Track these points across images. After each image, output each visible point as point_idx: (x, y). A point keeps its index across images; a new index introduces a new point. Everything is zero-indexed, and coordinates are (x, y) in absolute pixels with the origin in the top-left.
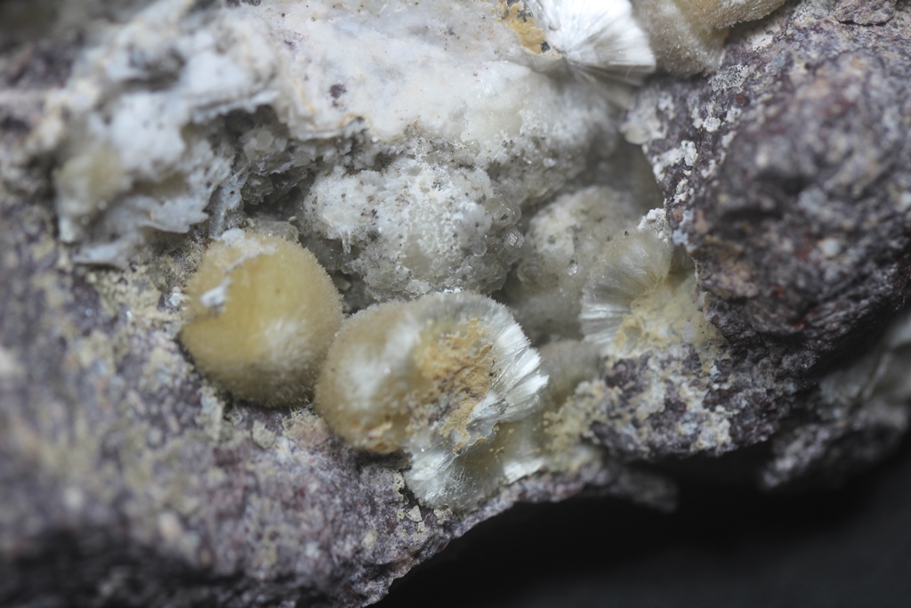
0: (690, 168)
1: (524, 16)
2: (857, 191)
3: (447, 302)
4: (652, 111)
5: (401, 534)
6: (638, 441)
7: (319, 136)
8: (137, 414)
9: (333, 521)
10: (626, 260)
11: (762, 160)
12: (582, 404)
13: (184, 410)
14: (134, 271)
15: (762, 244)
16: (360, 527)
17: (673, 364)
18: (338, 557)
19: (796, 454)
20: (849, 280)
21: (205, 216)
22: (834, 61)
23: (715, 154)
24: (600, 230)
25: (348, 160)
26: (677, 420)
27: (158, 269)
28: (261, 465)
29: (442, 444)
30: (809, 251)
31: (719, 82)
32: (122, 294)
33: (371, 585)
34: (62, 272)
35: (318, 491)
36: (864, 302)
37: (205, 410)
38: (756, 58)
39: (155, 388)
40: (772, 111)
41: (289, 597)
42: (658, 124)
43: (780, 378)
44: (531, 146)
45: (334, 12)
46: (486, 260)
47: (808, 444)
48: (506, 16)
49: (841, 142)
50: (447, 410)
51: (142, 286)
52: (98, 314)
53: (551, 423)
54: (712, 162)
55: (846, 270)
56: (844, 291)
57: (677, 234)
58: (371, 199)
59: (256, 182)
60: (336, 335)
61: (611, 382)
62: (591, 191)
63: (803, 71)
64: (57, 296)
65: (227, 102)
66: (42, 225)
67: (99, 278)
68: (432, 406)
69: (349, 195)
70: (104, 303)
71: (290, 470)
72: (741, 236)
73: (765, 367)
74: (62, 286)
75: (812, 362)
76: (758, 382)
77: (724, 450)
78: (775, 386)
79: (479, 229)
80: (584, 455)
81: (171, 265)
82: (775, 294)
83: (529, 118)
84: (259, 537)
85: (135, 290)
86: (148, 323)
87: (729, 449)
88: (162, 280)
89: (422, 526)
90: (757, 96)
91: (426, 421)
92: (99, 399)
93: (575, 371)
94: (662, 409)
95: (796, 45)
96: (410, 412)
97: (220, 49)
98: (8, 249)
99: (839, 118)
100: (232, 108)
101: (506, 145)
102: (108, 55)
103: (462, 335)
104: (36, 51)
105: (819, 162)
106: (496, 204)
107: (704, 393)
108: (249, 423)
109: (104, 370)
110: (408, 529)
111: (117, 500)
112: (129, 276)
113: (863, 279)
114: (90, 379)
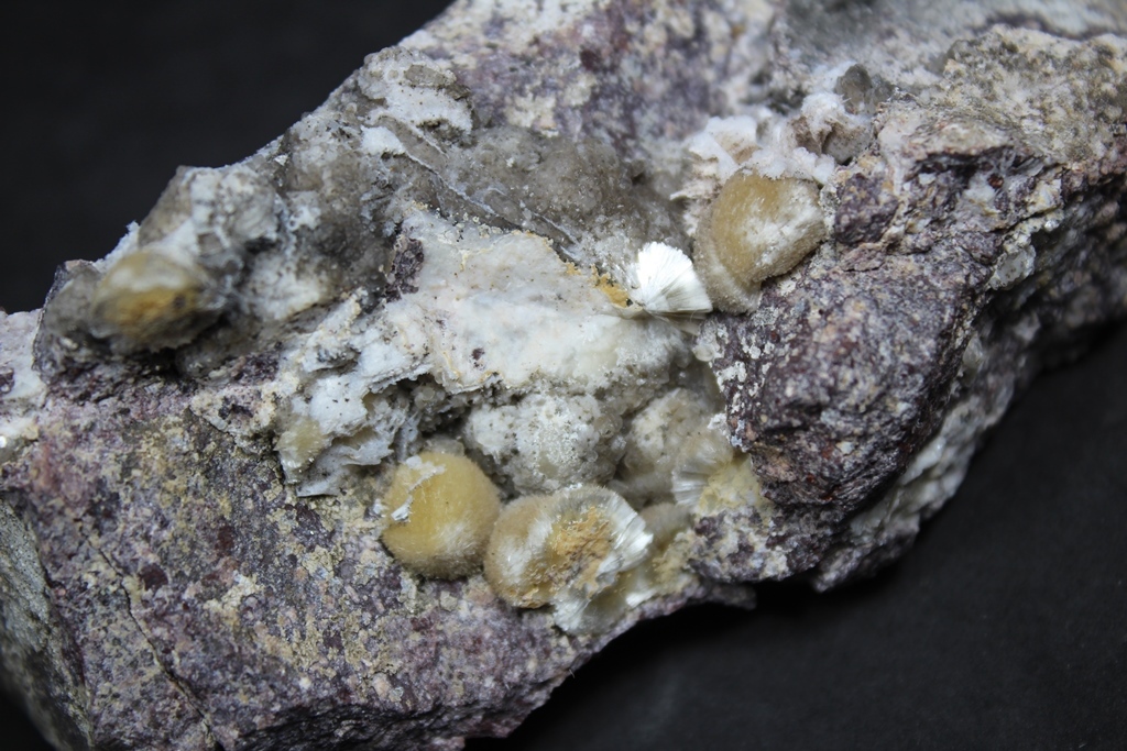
0: (742, 384)
1: (611, 283)
2: (862, 408)
4: (713, 337)
5: (555, 657)
6: (723, 571)
7: (466, 390)
8: (353, 602)
9: (503, 659)
10: (700, 455)
11: (789, 392)
12: (682, 547)
13: (388, 594)
14: (344, 493)
15: (796, 447)
16: (524, 658)
17: (742, 520)
18: (509, 683)
19: (838, 569)
20: (863, 467)
21: (391, 451)
22: (840, 306)
23: (758, 379)
24: (680, 429)
25: (491, 400)
26: (748, 558)
27: (362, 489)
28: (448, 625)
29: (579, 594)
30: (830, 451)
31: (759, 319)
32: (337, 513)
33: (537, 694)
34: (289, 507)
35: (491, 637)
36: (876, 478)
37: (404, 591)
38: (782, 302)
39: (364, 582)
40: (795, 352)
41: (477, 712)
42: (718, 347)
43: (820, 526)
44: (626, 372)
45: (473, 291)
46: (598, 462)
47: (846, 562)
48: (598, 283)
49: (847, 375)
50: (579, 571)
51: (351, 504)
52: (320, 533)
53: (658, 564)
54: (756, 384)
55: (859, 461)
56: (859, 474)
57: (734, 438)
58: (511, 426)
59: (428, 419)
60: (495, 524)
61: (699, 532)
62: (675, 393)
63: (818, 316)
64: (284, 523)
65: (395, 376)
66: (271, 475)
67: (316, 504)
68: (568, 571)
69: (495, 425)
70: (324, 523)
71: (470, 625)
72: (780, 443)
73: (808, 519)
74: (290, 518)
75: (841, 517)
76: (804, 530)
78: (816, 532)
79: (591, 442)
80: (685, 580)
81: (372, 484)
82: (808, 480)
83: (622, 353)
84: (451, 676)
85: (346, 508)
86: (357, 532)
87: (788, 575)
88: (366, 498)
89: (570, 651)
90: (786, 335)
91: (564, 583)
92: (323, 598)
93: (673, 526)
94: (737, 550)
95: (812, 293)
96: (551, 579)
97: (386, 339)
98: (246, 497)
99: (845, 356)
100: (398, 379)
101: (607, 375)
102: (303, 355)
103: (584, 520)
104: (248, 359)
105: (832, 391)
106: (601, 420)
107: (766, 539)
108: (438, 592)
109: (325, 575)
110: (560, 653)
111: (339, 676)
112: (341, 499)
113: (873, 464)
114: (316, 583)
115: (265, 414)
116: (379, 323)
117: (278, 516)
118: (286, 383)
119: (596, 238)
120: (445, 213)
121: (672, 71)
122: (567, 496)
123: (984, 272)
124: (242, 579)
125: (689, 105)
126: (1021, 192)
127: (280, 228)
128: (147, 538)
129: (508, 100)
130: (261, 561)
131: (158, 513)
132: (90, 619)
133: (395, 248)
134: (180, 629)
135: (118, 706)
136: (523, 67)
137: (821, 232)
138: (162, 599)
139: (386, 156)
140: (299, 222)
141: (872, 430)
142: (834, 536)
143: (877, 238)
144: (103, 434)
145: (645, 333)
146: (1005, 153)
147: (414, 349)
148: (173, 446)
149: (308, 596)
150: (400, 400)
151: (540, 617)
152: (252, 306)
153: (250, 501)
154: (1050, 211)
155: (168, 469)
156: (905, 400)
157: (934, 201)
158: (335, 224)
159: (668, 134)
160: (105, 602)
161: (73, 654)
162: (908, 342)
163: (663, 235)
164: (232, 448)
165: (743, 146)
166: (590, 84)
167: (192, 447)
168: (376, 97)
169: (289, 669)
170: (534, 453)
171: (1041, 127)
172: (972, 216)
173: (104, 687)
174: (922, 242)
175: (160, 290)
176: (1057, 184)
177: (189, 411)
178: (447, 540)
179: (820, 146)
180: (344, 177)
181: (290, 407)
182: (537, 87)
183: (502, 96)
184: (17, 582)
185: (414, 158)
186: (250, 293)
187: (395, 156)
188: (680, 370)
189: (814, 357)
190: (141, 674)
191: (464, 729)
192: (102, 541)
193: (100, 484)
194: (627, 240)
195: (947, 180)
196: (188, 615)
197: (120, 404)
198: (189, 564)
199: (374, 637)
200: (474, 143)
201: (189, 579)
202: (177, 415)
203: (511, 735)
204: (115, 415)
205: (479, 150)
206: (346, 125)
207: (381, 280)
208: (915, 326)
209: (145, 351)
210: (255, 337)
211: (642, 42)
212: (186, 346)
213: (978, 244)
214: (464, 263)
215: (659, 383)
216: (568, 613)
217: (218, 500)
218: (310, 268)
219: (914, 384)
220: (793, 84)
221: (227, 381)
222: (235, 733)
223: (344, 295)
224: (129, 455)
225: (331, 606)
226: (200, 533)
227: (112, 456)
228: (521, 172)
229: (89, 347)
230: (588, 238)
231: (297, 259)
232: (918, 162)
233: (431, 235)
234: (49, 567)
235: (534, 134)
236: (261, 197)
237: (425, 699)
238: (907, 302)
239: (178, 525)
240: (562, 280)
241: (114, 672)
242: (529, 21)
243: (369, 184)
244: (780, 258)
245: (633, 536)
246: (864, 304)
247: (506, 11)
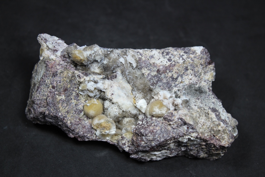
1: (135, 100)
2: (148, 140)
4: (142, 116)
5: (92, 137)
6: (120, 144)
8: (74, 110)
9: (86, 131)
10: (128, 129)
11: (142, 131)
12: (118, 137)
13: (79, 112)
15: (138, 138)
16: (89, 134)
17: (127, 140)
18: (84, 135)
19: (134, 156)
21: (93, 96)
22: (157, 126)
23: (141, 126)
24: (129, 123)
25: (110, 101)
26: (124, 145)
28: (83, 122)
29: (101, 132)
30: (141, 142)
31: (148, 119)
33: (87, 139)
34: (76, 93)
35: (87, 128)
36: (145, 149)
37: (81, 114)
38: (152, 119)
39: (78, 109)
40: (147, 127)
41: (78, 135)
42: (141, 118)
43: (135, 149)
44: (129, 111)
45: (119, 86)
46: (116, 119)
47: (136, 156)
48: (134, 98)
49: (150, 135)
50: (103, 129)
51: (84, 98)
52: (77, 99)
53: (114, 137)
56: (143, 147)
57: (133, 130)
58: (110, 106)
59: (101, 97)
60: (98, 115)
61: (122, 137)
63: (153, 125)
64: (74, 94)
66: (77, 87)
67: (80, 95)
69: (108, 104)
70: (79, 98)
71: (86, 124)
72: (136, 135)
75: (138, 150)
76: (133, 148)
77: (126, 151)
79: (117, 116)
80: (116, 141)
81: (89, 98)
82: (136, 143)
83: (130, 109)
84: (78, 128)
86: (82, 102)
88: (87, 99)
89: (95, 137)
90: (148, 124)
91: (100, 129)
92: (71, 106)
93: (119, 134)
94: (124, 143)
95: (156, 122)
96: (99, 127)
97: (103, 84)
98: (72, 87)
99: (151, 132)
100: (100, 89)
101: (126, 110)
102: (92, 77)
103: (108, 124)
104: (85, 72)
105: (146, 135)
106: (121, 115)
107: (128, 145)
108: (85, 117)
109: (74, 104)
110: (93, 137)
111: (65, 117)
112: (83, 97)
113: (145, 147)
114: (72, 104)
115: (82, 80)
116: (104, 81)
117: (74, 93)
118: (87, 78)
119: (138, 93)
120: (123, 75)
121: (168, 80)
122: (109, 119)
123: (179, 137)
124: (63, 96)
125: (167, 86)
126: (191, 132)
127: (101, 61)
128: (57, 82)
129: (144, 67)
130: (68, 96)
131: (60, 81)
132: (43, 86)
133: (113, 74)
134: (51, 96)
135: (38, 98)
136: (149, 65)
137: (163, 115)
138: (52, 91)
139: (121, 63)
140: (104, 62)
141: (148, 143)
142: (136, 152)
143: (169, 122)
144: (62, 66)
145: (135, 109)
146: (192, 126)
147: (105, 88)
148: (68, 75)
149: (69, 105)
151: (95, 131)
152: (90, 67)
154: (193, 137)
155: (66, 77)
156: (154, 143)
157: (179, 124)
158: (107, 66)
159: (161, 88)
160: (46, 85)
161: (38, 87)
162: (161, 137)
163: (146, 99)
164: (75, 80)
165: (166, 97)
166: (156, 74)
167: (71, 76)
168: (127, 54)
169: (60, 111)
170: (109, 111)
171: (201, 126)
172: (183, 129)
173: (38, 95)
174: (174, 127)
175: (80, 57)
176: (197, 135)
177: (74, 72)
178: (91, 112)
179: (175, 105)
180: (114, 61)
181: (85, 82)
182: (149, 69)
184: (40, 74)
185: (125, 66)
186: (91, 65)
188: (136, 117)
189: (148, 129)
190: (43, 97)
191: (75, 136)
192: (51, 78)
193: (57, 72)
194: (141, 96)
195: (182, 123)
196: (53, 95)
197: (67, 65)
198: (59, 89)
199: (73, 116)
200: (134, 69)
201: (57, 91)
202: (72, 71)
203: (80, 141)
204: (65, 65)
205: (134, 71)
206: (120, 55)
207: (108, 76)
208: (163, 136)
209: (74, 61)
210: (88, 71)
211: (168, 74)
212: (79, 65)
213: (181, 133)
214: (120, 82)
215: (131, 116)
216: (98, 133)
217: (69, 85)
218: (100, 68)
219: (157, 143)
220: (180, 95)
221: (81, 72)
222: (48, 113)
223: (102, 75)
224: (63, 71)
225: (71, 108)
226: (63, 87)
227: (61, 70)
228: (137, 77)
229: (68, 56)
230: (137, 92)
231: (100, 66)
232: (180, 118)
233: (119, 76)
234: (43, 76)
235: (143, 74)
236: (101, 56)
237: (72, 128)
238: (165, 133)
239: (61, 84)
240: (130, 94)
241: (40, 94)
242: (156, 60)
243: (116, 64)
244: (156, 114)
245: (113, 131)
246: (160, 128)
247: (154, 56)
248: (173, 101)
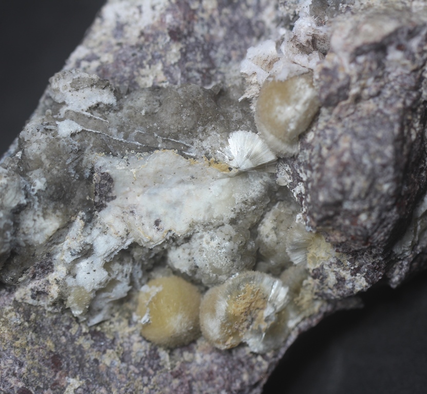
0: (304, 195)
1: (216, 162)
2: (363, 195)
3: (233, 284)
4: (284, 171)
5: (257, 368)
6: (334, 294)
7: (157, 244)
8: (136, 374)
9: (228, 378)
11: (321, 198)
12: (308, 287)
13: (154, 363)
14: (114, 316)
15: (338, 224)
16: (240, 374)
17: (333, 265)
18: (235, 391)
19: (398, 274)
20: (378, 224)
21: (130, 288)
22: (336, 142)
24: (282, 227)
26: (344, 284)
27: (123, 311)
28: (192, 369)
29: (258, 332)
30: (356, 221)
31: (301, 158)
32: (113, 328)
34: (85, 334)
35: (218, 369)
36: (389, 226)
37: (162, 359)
38: (309, 146)
39: (139, 361)
40: (319, 175)
42: (288, 176)
43: (374, 257)
44: (243, 205)
45: (145, 188)
46: (242, 259)
47: (401, 269)
48: (210, 164)
49: (348, 181)
50: (253, 320)
51: (120, 321)
52: (107, 342)
53: (298, 302)
54: (309, 195)
57: (307, 227)
58: (190, 254)
59: (146, 263)
60: (200, 308)
61: (314, 277)
63: (326, 151)
64: (85, 343)
66: (71, 320)
67: (101, 327)
68: (246, 322)
69: (181, 256)
70: (107, 336)
71: (204, 365)
72: (328, 225)
73: (367, 255)
74: (88, 339)
76: (367, 262)
77: (367, 288)
78: (374, 260)
79: (234, 251)
80: (318, 304)
81: (128, 306)
82: (353, 239)
83: (237, 196)
85: (117, 324)
86: (127, 335)
87: (369, 287)
88: (127, 315)
89: (264, 362)
90: (314, 165)
91: (246, 329)
92: (118, 376)
94: (337, 282)
95: (321, 138)
96: (237, 330)
97: (104, 232)
98: (61, 336)
99: (343, 172)
100: (118, 251)
101: (232, 211)
102: (63, 255)
103: (245, 292)
104: (35, 267)
105: (343, 192)
106: (237, 236)
107: (350, 271)
108: (181, 353)
109: (116, 363)
110: (259, 365)
112: (113, 319)
113: (383, 220)
114: (112, 370)
115: (54, 291)
116: (98, 225)
117: (81, 341)
118: (60, 272)
120: (115, 154)
121: (226, 21)
122: (230, 283)
123: (414, 95)
124: (72, 380)
125: (241, 37)
127: (27, 196)
128: (14, 375)
129: (136, 73)
130: (79, 367)
131: (16, 360)
133: (94, 182)
136: (139, 51)
137: (317, 102)
139: (73, 135)
140: (36, 188)
141: (374, 204)
142: (385, 259)
143: (346, 98)
145: (248, 180)
147: (120, 234)
148: (12, 323)
149: (110, 378)
150: (126, 259)
151: (242, 350)
152: (25, 241)
153: (63, 338)
155: (14, 335)
156: (387, 182)
157: (370, 69)
158: (55, 184)
159: (234, 58)
162: (378, 151)
163: (238, 126)
164: (45, 313)
165: (269, 60)
166: (179, 49)
167: (22, 320)
168: (60, 102)
170: (206, 265)
172: (397, 67)
174: (374, 91)
177: (15, 301)
178: (175, 326)
179: (311, 47)
180: (53, 155)
181: (65, 284)
182: (150, 61)
183: (132, 72)
185: (89, 130)
186: (22, 235)
187: (78, 133)
188: (276, 192)
194: (219, 135)
195: (372, 56)
198: (41, 381)
199: (152, 389)
200: (121, 108)
201: (43, 389)
202: (10, 305)
205: (125, 111)
206: (48, 124)
207: (89, 203)
208: (379, 141)
210: (34, 255)
211: (203, 11)
213: (406, 81)
214: (135, 176)
215: (264, 205)
216: (255, 344)
217: (46, 343)
218: (50, 211)
219: (389, 173)
220: (291, 11)
221: (29, 280)
223: (73, 218)
225: (124, 380)
226: (41, 364)
228: (151, 115)
230: (196, 141)
231: (41, 209)
233: (112, 167)
235: (155, 89)
236: (12, 183)
238: (373, 128)
239: (28, 363)
240: (190, 168)
242: (137, 22)
243: (68, 154)
244: (299, 124)
245: (278, 291)
246: (349, 137)
247: (123, 19)
248: (292, 45)
